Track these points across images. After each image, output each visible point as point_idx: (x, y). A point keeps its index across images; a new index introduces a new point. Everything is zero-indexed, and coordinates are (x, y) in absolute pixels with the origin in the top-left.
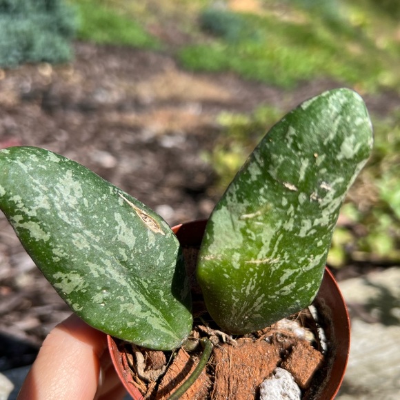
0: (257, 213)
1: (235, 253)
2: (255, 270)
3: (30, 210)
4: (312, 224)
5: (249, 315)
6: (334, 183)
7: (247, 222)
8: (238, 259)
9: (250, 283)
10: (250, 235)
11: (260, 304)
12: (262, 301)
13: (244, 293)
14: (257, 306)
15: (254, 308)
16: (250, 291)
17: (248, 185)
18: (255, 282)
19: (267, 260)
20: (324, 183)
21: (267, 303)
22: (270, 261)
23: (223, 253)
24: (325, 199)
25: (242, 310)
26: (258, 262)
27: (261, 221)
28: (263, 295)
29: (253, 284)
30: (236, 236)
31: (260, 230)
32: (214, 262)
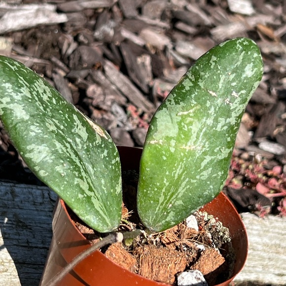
0: (189, 111)
1: (172, 140)
2: (185, 155)
3: (17, 95)
4: (226, 121)
5: (173, 202)
6: (240, 93)
7: (182, 117)
8: (173, 144)
9: (180, 167)
10: (184, 127)
11: (183, 188)
12: (186, 186)
13: (174, 177)
14: (181, 191)
15: (178, 194)
16: (178, 174)
17: (184, 93)
18: (183, 166)
19: (194, 147)
20: (234, 92)
21: (189, 188)
22: (196, 148)
23: (164, 139)
24: (234, 104)
25: (168, 197)
26: (187, 148)
27: (191, 117)
28: (187, 179)
29: (181, 168)
30: (174, 127)
31: (191, 123)
32: (157, 145)
